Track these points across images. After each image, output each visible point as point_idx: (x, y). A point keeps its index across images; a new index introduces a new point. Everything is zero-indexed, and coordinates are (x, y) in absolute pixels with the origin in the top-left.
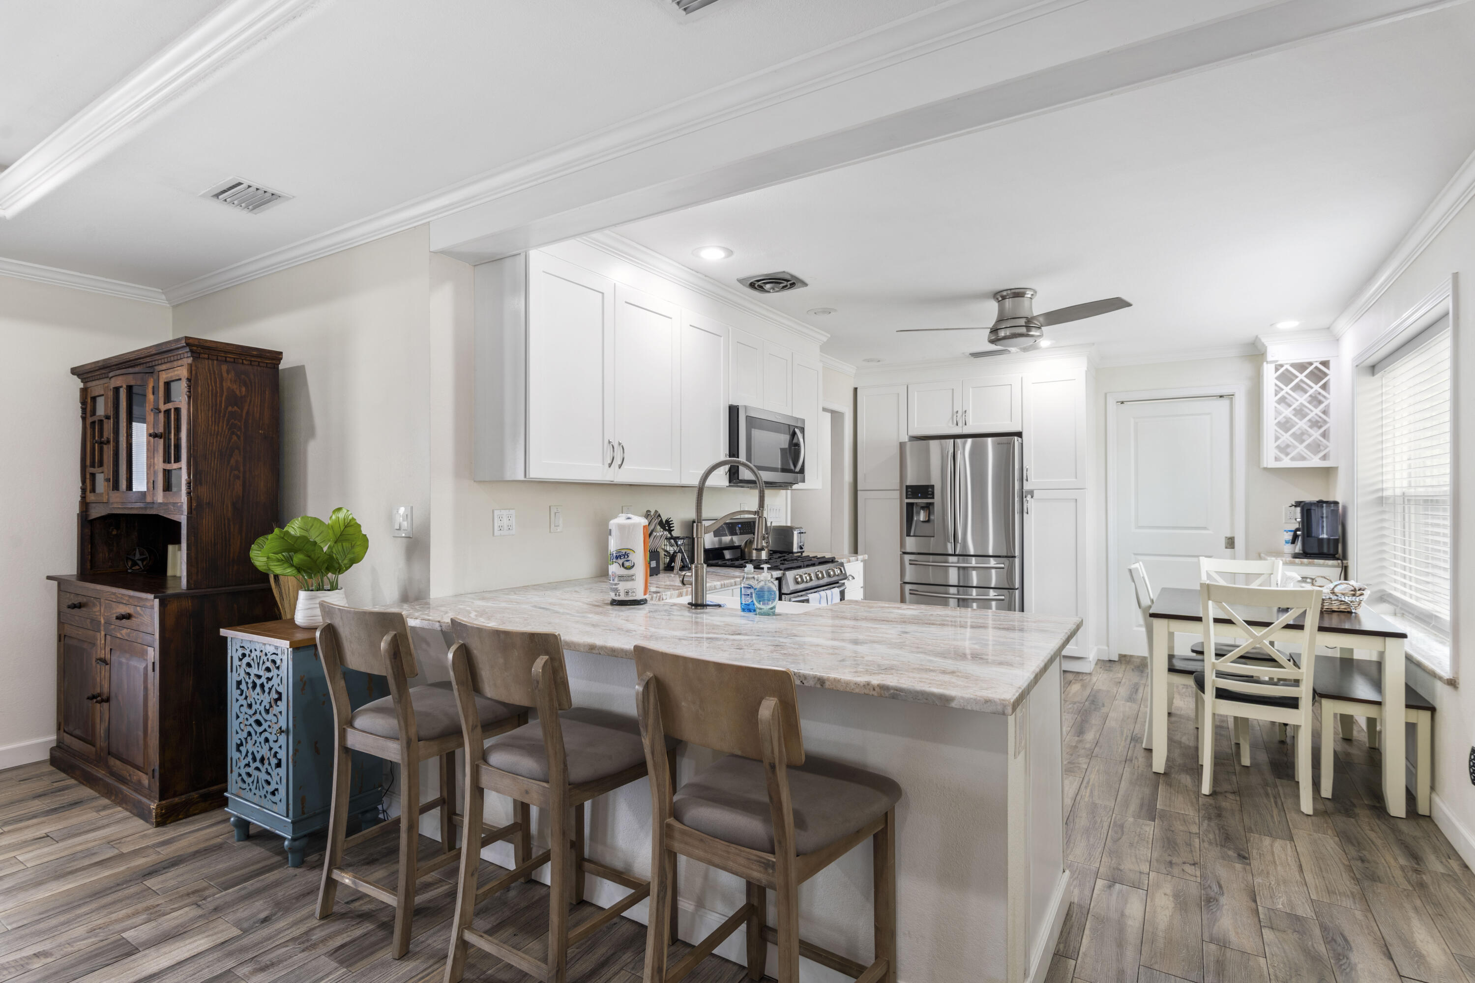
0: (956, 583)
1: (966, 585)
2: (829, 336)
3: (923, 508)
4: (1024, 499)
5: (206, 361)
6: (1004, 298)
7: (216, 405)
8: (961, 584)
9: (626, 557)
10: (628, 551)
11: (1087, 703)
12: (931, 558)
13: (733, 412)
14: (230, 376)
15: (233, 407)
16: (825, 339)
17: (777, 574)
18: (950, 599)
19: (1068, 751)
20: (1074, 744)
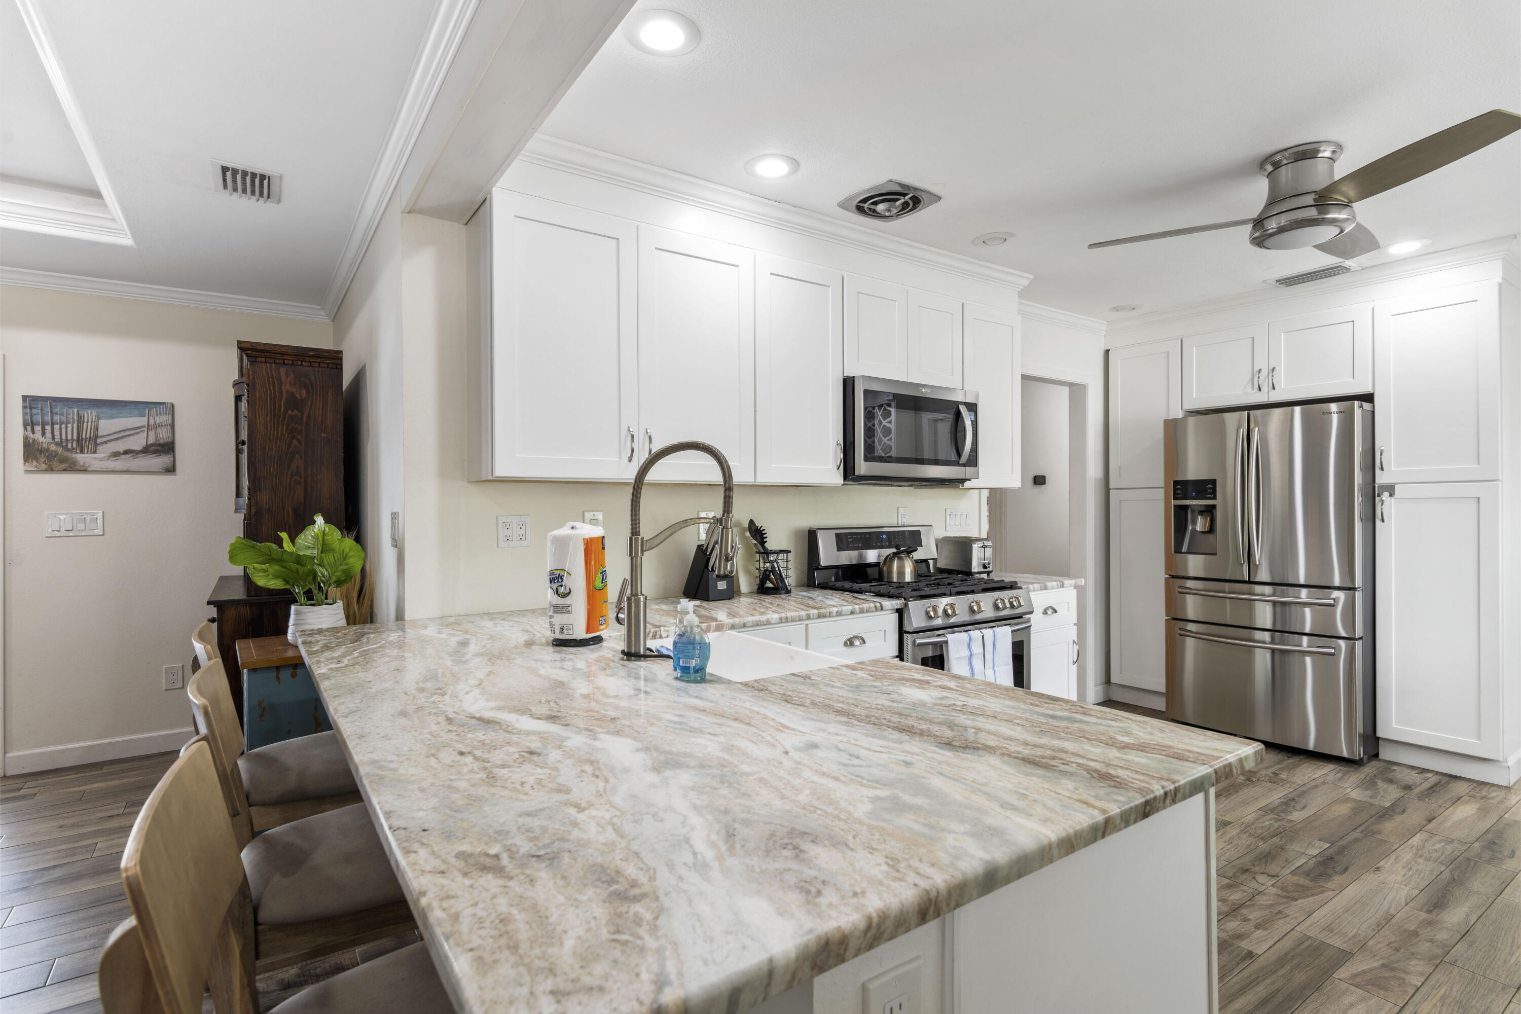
0: (1269, 625)
1: (1287, 630)
2: (1032, 277)
3: (1201, 513)
4: (1377, 499)
5: (264, 364)
6: (1277, 166)
7: (275, 408)
8: (1278, 628)
9: (560, 580)
10: (562, 573)
11: (1476, 845)
12: (1227, 586)
13: (848, 384)
14: (289, 379)
15: (293, 411)
16: (1026, 283)
17: (892, 605)
18: (1257, 649)
19: (1393, 939)
20: (1412, 928)
